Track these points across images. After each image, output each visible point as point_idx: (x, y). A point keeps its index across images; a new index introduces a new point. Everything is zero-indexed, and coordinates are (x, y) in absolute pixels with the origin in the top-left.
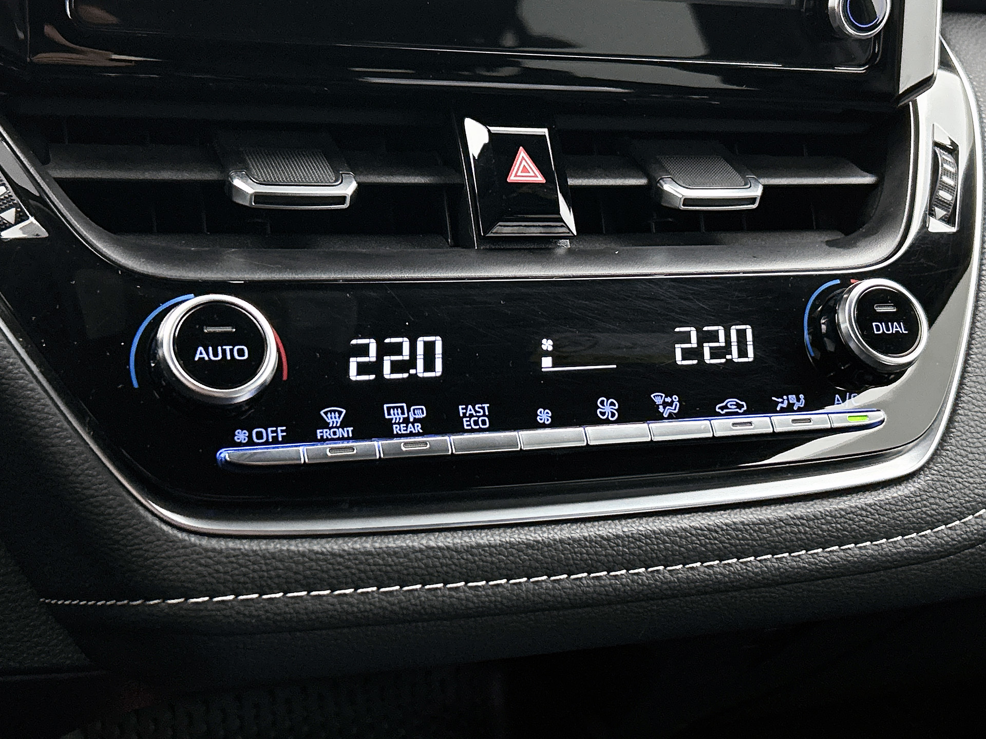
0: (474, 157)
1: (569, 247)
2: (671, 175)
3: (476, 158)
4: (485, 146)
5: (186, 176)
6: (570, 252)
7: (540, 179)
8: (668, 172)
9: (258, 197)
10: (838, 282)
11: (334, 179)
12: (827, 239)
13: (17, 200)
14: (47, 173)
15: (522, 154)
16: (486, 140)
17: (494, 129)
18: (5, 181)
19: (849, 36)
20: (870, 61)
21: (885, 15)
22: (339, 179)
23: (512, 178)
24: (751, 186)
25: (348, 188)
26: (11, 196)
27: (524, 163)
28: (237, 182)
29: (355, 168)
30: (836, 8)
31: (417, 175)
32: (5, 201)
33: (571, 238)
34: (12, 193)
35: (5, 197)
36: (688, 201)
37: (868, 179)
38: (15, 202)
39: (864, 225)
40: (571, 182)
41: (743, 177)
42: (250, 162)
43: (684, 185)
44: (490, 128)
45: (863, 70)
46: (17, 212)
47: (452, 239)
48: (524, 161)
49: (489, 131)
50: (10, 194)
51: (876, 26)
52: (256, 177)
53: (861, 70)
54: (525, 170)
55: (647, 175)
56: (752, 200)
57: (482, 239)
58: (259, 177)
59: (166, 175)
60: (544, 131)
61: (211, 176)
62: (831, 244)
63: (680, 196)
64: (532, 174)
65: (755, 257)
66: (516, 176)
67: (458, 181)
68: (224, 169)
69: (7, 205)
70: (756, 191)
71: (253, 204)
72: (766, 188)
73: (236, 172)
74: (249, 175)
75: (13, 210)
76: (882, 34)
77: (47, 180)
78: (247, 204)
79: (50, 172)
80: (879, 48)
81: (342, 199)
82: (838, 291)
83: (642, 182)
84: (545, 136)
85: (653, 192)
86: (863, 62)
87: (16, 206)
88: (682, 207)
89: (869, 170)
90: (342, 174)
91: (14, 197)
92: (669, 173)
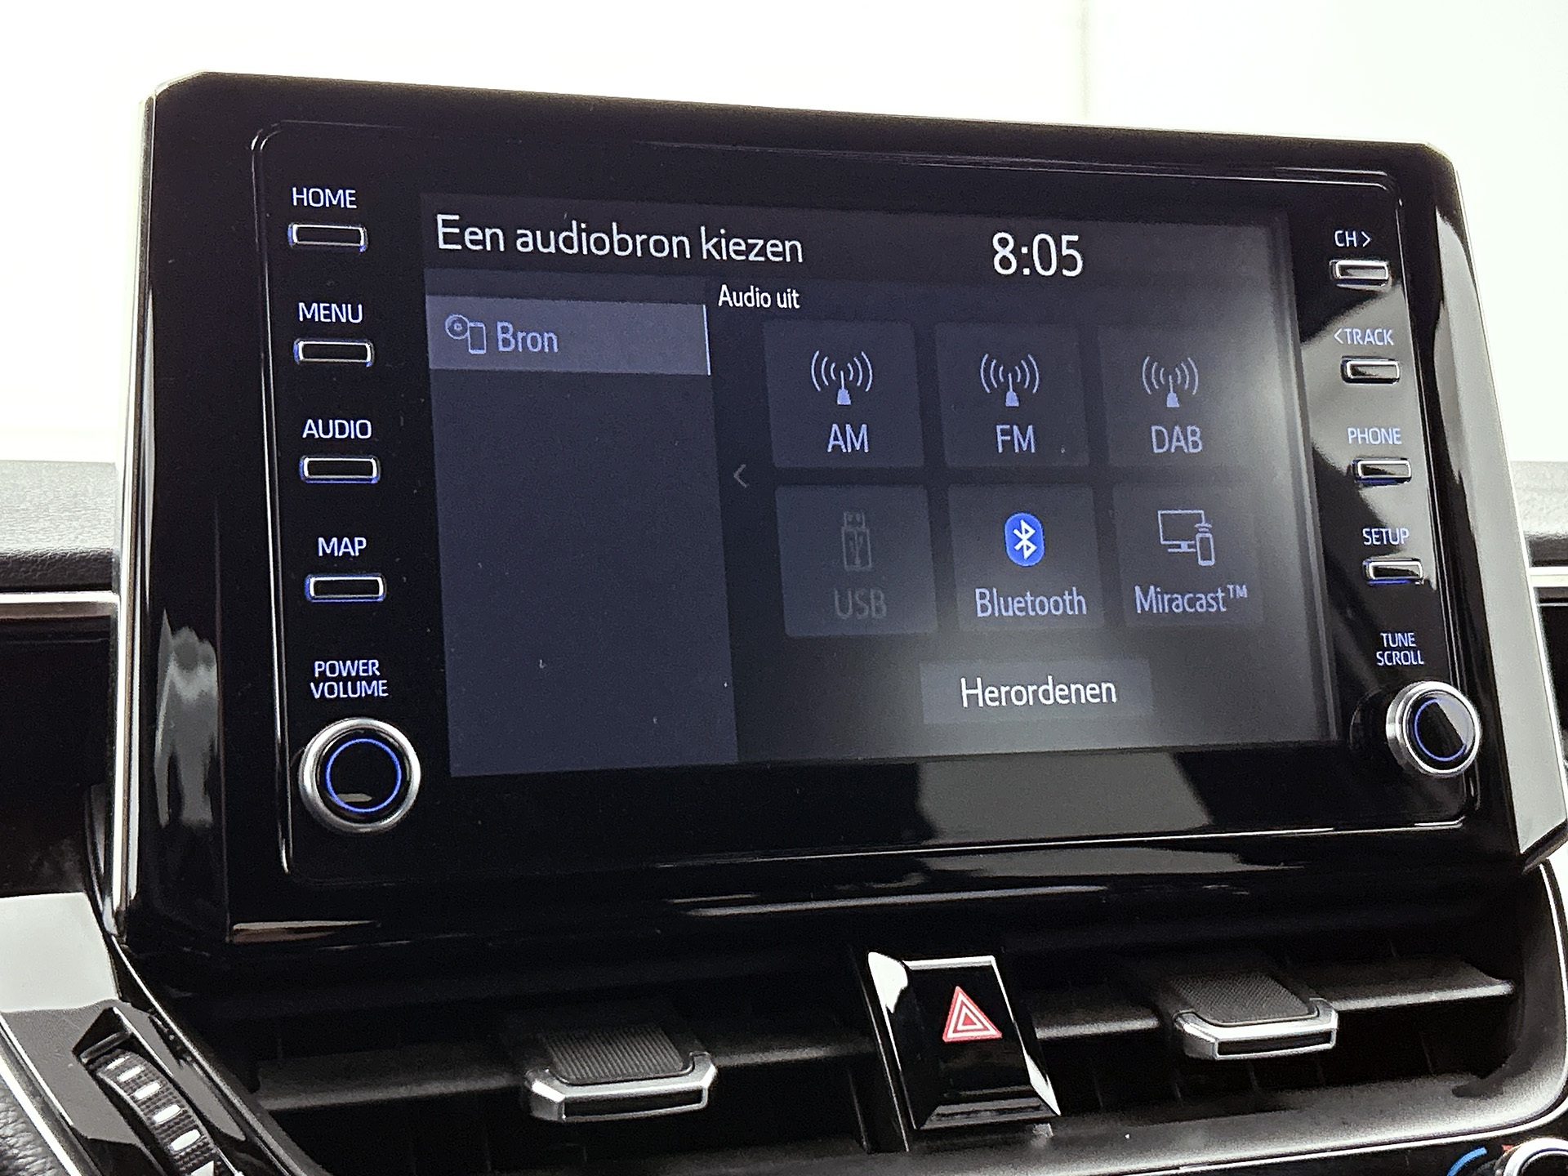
0: (888, 1011)
1: (1052, 1134)
2: (1192, 1007)
3: (892, 1011)
4: (903, 993)
5: (461, 1086)
6: (1055, 1142)
7: (993, 1032)
8: (1186, 1004)
9: (571, 1106)
10: (1483, 1151)
11: (681, 1064)
12: (1453, 1085)
13: (216, 1150)
14: (259, 1105)
15: (960, 996)
16: (903, 982)
17: (913, 965)
18: (199, 1123)
19: (1428, 775)
20: (1467, 810)
21: (1474, 739)
22: (688, 1063)
23: (950, 1036)
24: (1318, 1016)
25: (703, 1078)
26: (208, 1144)
27: (965, 1010)
28: (539, 1088)
29: (712, 1045)
30: (1399, 738)
31: (804, 1047)
32: (198, 1153)
33: (1052, 1120)
34: (209, 1139)
35: (198, 1146)
36: (1225, 1047)
37: (1500, 989)
38: (213, 1152)
39: (1507, 1057)
40: (1041, 1034)
41: (1305, 1002)
42: (553, 1053)
43: (1213, 1021)
44: (908, 963)
45: (1458, 823)
46: (216, 1167)
47: (869, 1140)
48: (964, 1007)
49: (906, 968)
50: (206, 1140)
51: (1464, 757)
52: (566, 1074)
53: (1455, 824)
54: (968, 1021)
55: (1156, 1012)
56: (1325, 1036)
57: (916, 1136)
58: (568, 1073)
59: (434, 1088)
60: (989, 960)
61: (498, 1082)
62: (1460, 1093)
63: (1213, 1040)
64: (979, 1026)
65: (1345, 1124)
66: (955, 1031)
67: (868, 1048)
68: (518, 1070)
69: (201, 1158)
70: (1330, 1022)
71: (564, 1117)
72: (1342, 1015)
73: (535, 1071)
74: (556, 1075)
75: (211, 1165)
76: (1476, 767)
77: (258, 1114)
78: (554, 1118)
79: (262, 1103)
80: (1475, 788)
81: (695, 1095)
82: (1487, 1165)
83: (1150, 1023)
84: (991, 967)
85: (1169, 1040)
86: (1455, 812)
87: (214, 1157)
88: (1218, 1056)
89: (1498, 975)
90: (692, 1057)
91: (211, 1145)
92: (1189, 1005)
